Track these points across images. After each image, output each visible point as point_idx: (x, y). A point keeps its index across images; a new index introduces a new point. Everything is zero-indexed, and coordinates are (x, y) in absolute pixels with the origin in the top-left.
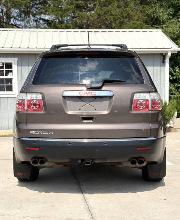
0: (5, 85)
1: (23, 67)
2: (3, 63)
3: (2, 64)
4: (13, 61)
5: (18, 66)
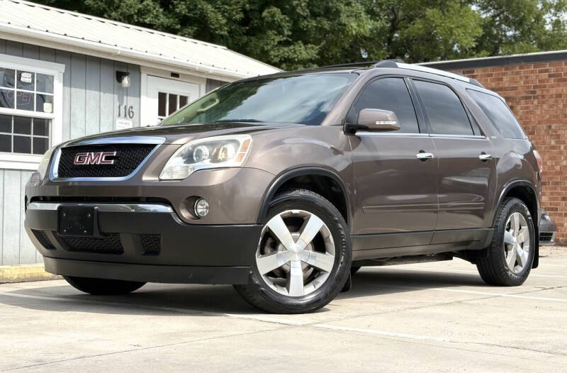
0: (32, 136)
1: (73, 90)
2: (33, 74)
3: (30, 75)
4: (56, 70)
5: (64, 85)
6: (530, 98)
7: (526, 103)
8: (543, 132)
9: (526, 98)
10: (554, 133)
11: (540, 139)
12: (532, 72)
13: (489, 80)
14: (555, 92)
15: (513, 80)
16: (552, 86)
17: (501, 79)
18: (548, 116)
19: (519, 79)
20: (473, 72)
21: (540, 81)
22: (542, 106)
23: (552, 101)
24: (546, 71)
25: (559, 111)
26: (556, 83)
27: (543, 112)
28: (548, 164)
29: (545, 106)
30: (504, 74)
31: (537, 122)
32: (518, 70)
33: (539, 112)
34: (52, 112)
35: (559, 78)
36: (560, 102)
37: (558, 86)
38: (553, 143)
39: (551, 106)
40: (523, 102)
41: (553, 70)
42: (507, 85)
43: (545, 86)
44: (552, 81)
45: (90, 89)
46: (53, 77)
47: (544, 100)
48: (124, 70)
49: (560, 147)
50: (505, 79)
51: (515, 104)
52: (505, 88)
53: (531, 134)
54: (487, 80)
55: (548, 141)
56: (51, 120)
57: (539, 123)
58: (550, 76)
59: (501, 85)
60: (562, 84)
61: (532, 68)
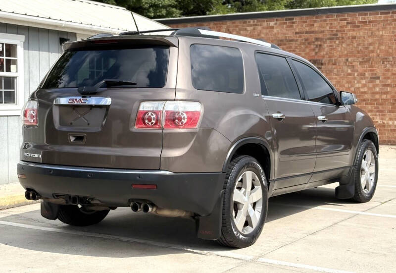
0: (3, 90)
2: (3, 44)
3: (1, 45)
4: (17, 40)
5: (24, 49)
6: (333, 39)
7: (331, 43)
8: (342, 64)
9: (330, 39)
10: (350, 65)
11: (340, 68)
12: (335, 20)
13: (304, 26)
14: (351, 35)
15: (321, 26)
16: (349, 31)
17: (313, 25)
18: (346, 52)
19: (325, 25)
20: (293, 19)
21: (340, 27)
22: (342, 45)
23: (348, 41)
24: (345, 19)
25: (354, 49)
26: (352, 28)
27: (343, 49)
28: (346, 86)
29: (344, 45)
30: (315, 21)
31: (338, 56)
32: (315, 19)
33: (339, 49)
34: (17, 72)
35: (354, 25)
36: (354, 42)
37: (354, 30)
38: (349, 71)
39: (348, 45)
40: (328, 41)
41: (350, 19)
42: (317, 29)
43: (344, 31)
44: (349, 26)
45: (42, 51)
46: (16, 45)
47: (343, 40)
48: (66, 37)
49: (354, 74)
50: (316, 25)
51: (322, 43)
52: (316, 31)
53: (334, 65)
54: (302, 26)
55: (346, 70)
56: (16, 77)
57: (340, 57)
58: (348, 23)
59: (313, 29)
60: (356, 29)
61: (324, 18)
